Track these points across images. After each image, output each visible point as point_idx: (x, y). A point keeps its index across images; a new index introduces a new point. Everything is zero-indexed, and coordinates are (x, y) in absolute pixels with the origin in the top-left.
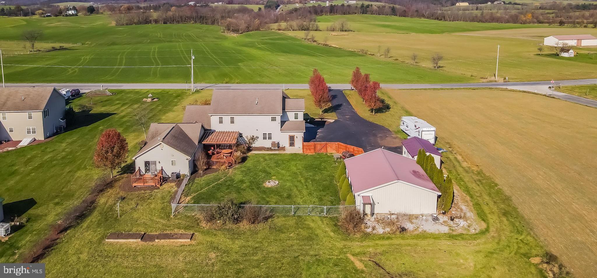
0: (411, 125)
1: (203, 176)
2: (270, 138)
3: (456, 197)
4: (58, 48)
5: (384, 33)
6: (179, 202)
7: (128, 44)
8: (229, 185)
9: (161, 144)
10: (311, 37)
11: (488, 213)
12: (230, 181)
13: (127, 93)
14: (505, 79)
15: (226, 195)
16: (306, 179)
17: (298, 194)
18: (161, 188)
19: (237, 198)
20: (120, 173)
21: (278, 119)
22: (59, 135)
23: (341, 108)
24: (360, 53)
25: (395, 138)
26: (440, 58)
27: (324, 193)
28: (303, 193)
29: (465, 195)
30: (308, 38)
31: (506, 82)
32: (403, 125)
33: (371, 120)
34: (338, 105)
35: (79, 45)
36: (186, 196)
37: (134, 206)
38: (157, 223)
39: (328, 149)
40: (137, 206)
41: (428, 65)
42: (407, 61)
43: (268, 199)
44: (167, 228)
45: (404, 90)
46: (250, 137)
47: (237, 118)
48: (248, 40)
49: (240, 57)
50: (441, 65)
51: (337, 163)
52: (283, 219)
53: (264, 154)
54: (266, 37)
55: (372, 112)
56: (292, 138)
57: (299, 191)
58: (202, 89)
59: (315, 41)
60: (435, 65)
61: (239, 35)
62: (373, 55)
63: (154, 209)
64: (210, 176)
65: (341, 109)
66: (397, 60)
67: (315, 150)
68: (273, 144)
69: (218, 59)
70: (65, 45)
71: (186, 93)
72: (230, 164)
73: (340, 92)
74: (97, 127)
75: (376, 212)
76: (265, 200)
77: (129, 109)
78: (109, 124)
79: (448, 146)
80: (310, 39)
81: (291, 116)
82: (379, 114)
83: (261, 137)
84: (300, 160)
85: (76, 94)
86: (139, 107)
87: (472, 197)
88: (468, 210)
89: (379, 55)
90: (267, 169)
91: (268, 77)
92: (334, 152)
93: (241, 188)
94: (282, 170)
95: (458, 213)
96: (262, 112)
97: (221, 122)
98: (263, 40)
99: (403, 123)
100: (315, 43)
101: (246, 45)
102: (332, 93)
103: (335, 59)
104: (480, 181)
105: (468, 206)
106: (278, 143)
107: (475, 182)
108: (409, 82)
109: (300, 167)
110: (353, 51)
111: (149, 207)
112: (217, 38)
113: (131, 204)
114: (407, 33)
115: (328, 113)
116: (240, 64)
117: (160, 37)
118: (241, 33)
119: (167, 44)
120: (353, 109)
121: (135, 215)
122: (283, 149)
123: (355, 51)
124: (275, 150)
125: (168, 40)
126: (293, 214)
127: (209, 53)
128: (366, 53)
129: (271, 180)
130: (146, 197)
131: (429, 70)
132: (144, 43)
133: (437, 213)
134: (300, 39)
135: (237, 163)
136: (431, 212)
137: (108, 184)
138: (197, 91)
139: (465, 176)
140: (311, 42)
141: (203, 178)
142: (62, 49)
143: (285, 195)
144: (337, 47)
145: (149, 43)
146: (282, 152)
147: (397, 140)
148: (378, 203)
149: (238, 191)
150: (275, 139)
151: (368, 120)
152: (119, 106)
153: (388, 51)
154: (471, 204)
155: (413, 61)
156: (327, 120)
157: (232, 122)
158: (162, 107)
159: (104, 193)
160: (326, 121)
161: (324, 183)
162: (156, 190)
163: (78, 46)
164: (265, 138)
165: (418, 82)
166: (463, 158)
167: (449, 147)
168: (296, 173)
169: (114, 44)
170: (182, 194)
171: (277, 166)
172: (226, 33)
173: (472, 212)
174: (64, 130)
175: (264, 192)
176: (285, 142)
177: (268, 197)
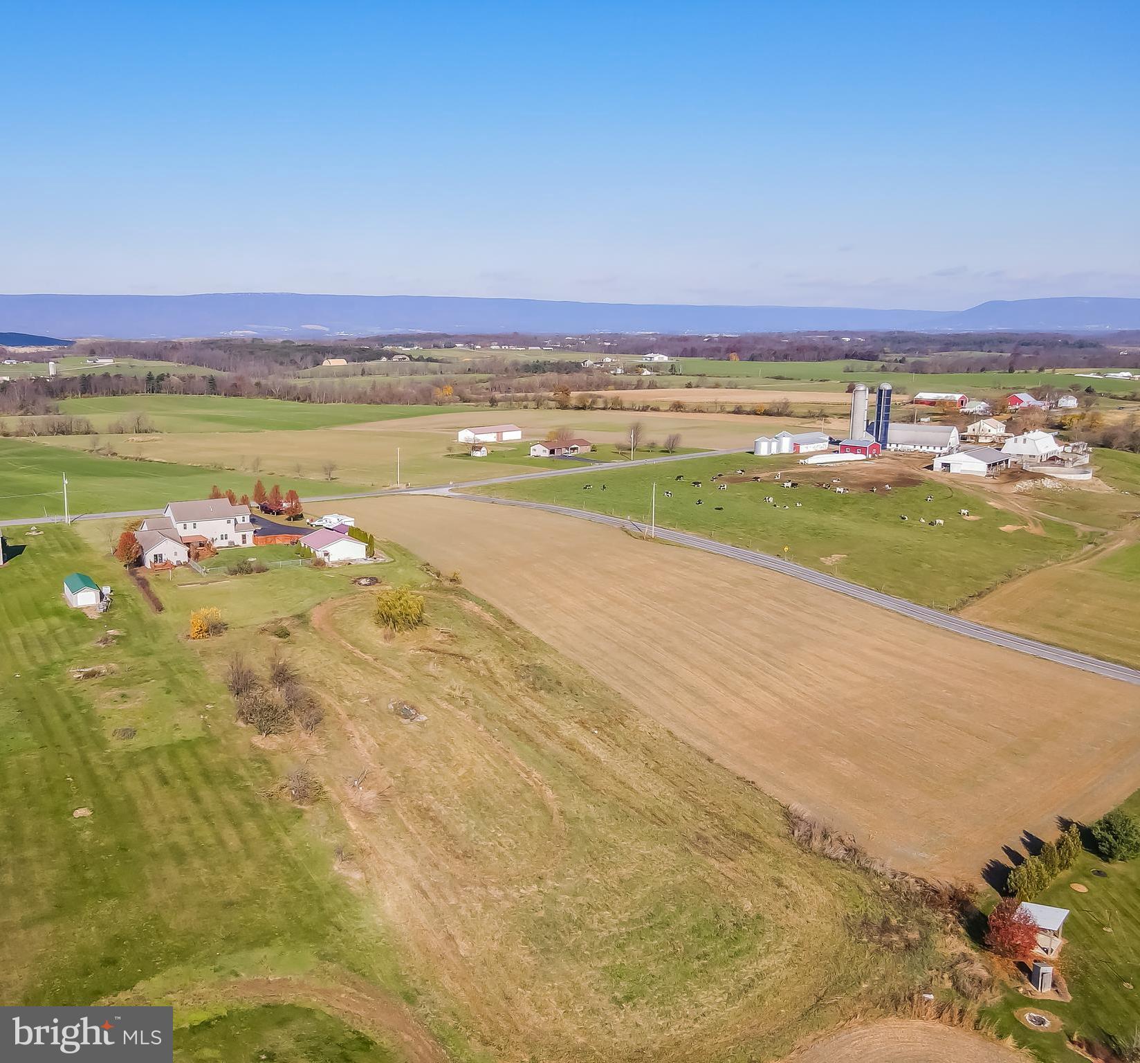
2: (226, 538)
14: (408, 485)
21: (233, 521)
26: (333, 468)
30: (98, 448)
31: (409, 488)
39: (276, 541)
41: (317, 476)
42: (287, 474)
46: (210, 538)
47: (196, 525)
50: (335, 476)
55: (290, 520)
56: (244, 537)
59: (115, 454)
60: (327, 477)
66: (273, 473)
68: (229, 542)
80: (100, 450)
82: (294, 521)
83: (219, 538)
89: (242, 469)
96: (218, 517)
97: (185, 528)
100: (115, 457)
106: (233, 541)
110: (196, 466)
122: (237, 545)
123: (201, 466)
124: (230, 547)
128: (219, 467)
140: (105, 455)
144: (164, 461)
146: (236, 548)
150: (230, 538)
153: (258, 462)
155: (297, 474)
164: (222, 539)
176: (239, 541)
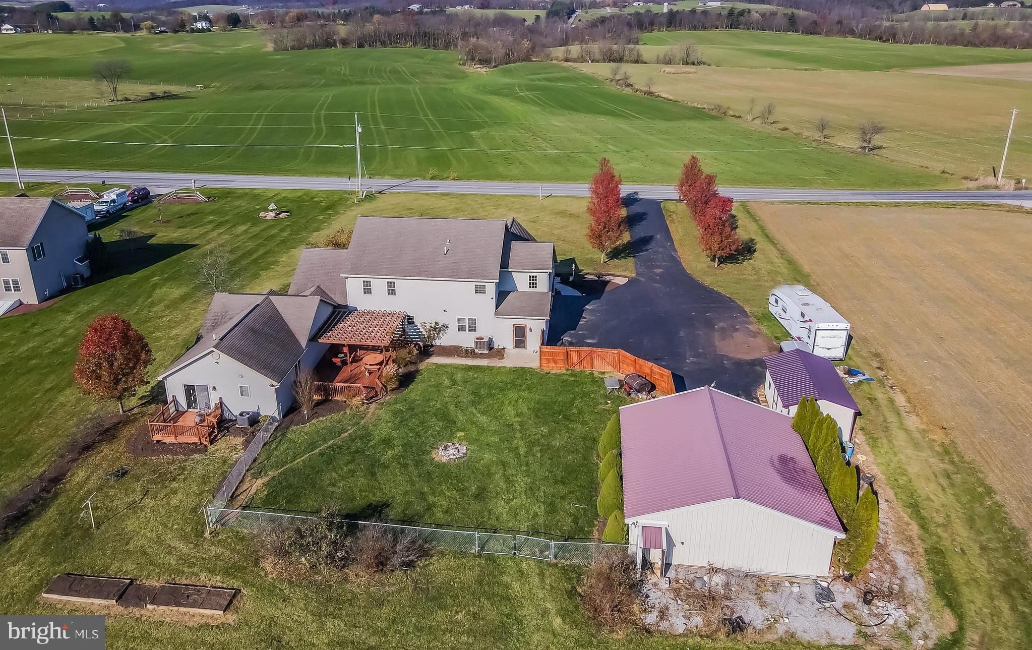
0: (794, 311)
1: (309, 420)
2: (473, 329)
3: (884, 524)
4: (161, 95)
5: (768, 69)
6: (234, 492)
7: (286, 88)
8: (357, 452)
9: (212, 351)
10: (623, 77)
11: (963, 583)
12: (361, 438)
13: (238, 197)
14: (1019, 182)
15: (343, 478)
16: (532, 444)
17: (504, 487)
18: (211, 449)
19: (364, 491)
20: (144, 401)
21: (491, 289)
22: (70, 295)
23: (649, 247)
24: (714, 113)
25: (755, 334)
26: (878, 129)
27: (562, 490)
28: (515, 487)
29: (906, 518)
30: (618, 77)
31: (1021, 190)
32: (775, 304)
33: (707, 281)
34: (644, 237)
35: (199, 88)
36: (256, 476)
37: (137, 497)
38: (170, 550)
39: (595, 362)
40: (142, 499)
41: (849, 142)
42: (806, 134)
43: (431, 499)
44: (186, 570)
45: (791, 203)
46: (429, 325)
47: (401, 285)
48: (506, 80)
49: (480, 117)
50: (879, 144)
51: (609, 402)
52: (452, 563)
53: (456, 367)
54: (540, 74)
55: (713, 260)
56: (520, 332)
57: (508, 480)
58: (380, 192)
59: (630, 85)
60: (865, 144)
61: (491, 70)
62: (739, 117)
63: (177, 508)
64: (324, 421)
65: (647, 250)
66: (786, 129)
67: (567, 364)
68: (479, 342)
69: (434, 121)
70: (174, 89)
71: (347, 200)
72: (373, 393)
73: (655, 204)
74: (147, 278)
75: (675, 561)
76: (425, 499)
77: (226, 236)
78: (174, 270)
79: (875, 364)
80: (619, 80)
81: (521, 280)
82: (727, 267)
83: (453, 326)
84: (529, 389)
85: (143, 198)
86: (246, 232)
87: (923, 527)
88: (911, 570)
89: (750, 117)
90: (452, 408)
91: (520, 163)
92: (609, 369)
93: (379, 460)
94: (483, 413)
95: (884, 578)
96: (454, 273)
97: (367, 290)
98: (532, 80)
99: (777, 301)
100: (629, 89)
101: (497, 92)
102: (636, 209)
103: (662, 125)
104: (949, 477)
105: (912, 555)
106: (491, 340)
107: (936, 476)
108: (804, 183)
109: (525, 410)
110: (699, 108)
111: (168, 503)
112: (448, 77)
113: (134, 491)
114: (814, 70)
115: (620, 259)
116: (474, 133)
117: (344, 75)
118: (495, 67)
119: (354, 88)
120: (675, 250)
121: (131, 525)
122: (500, 353)
123: (704, 108)
124: (482, 356)
125: (359, 80)
126: (477, 550)
127: (422, 109)
128: (724, 113)
129: (451, 444)
130: (171, 473)
131: (851, 155)
132: (312, 87)
133: (831, 575)
134: (602, 80)
135: (388, 390)
136: (813, 573)
137: (108, 430)
138: (370, 197)
139: (910, 458)
140: (621, 85)
141: (308, 427)
142: (168, 96)
143: (473, 489)
144: (671, 98)
145: (324, 85)
146: (495, 363)
147: (759, 340)
148: (683, 543)
149: (373, 468)
150: (484, 331)
151: (701, 281)
152: (210, 227)
153: (770, 111)
154: (921, 550)
155: (820, 134)
156: (612, 278)
157: (392, 291)
158: (289, 233)
159: (90, 456)
160: (608, 282)
161: (570, 457)
162: (197, 456)
163: (198, 91)
164: (461, 329)
165: (825, 184)
166: (909, 401)
167: (879, 368)
168: (513, 424)
169: (260, 87)
170: (247, 471)
171: (473, 403)
172: (468, 67)
173: (922, 576)
174: (82, 283)
175: (428, 477)
176: (504, 339)
177: (433, 494)
